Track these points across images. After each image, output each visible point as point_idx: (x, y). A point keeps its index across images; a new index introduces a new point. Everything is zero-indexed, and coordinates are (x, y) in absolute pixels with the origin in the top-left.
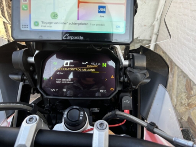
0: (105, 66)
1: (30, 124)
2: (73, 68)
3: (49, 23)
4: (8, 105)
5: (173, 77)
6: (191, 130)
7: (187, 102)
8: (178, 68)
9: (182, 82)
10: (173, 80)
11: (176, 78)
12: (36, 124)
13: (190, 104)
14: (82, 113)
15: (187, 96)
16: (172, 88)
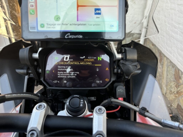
0: (101, 60)
1: (40, 110)
2: (72, 62)
3: (53, 25)
4: (19, 95)
5: (162, 67)
6: (180, 116)
7: (176, 90)
8: (167, 58)
9: (171, 71)
10: (163, 70)
11: (165, 68)
12: (45, 110)
13: (179, 92)
14: (82, 101)
15: (176, 85)
16: (161, 77)
